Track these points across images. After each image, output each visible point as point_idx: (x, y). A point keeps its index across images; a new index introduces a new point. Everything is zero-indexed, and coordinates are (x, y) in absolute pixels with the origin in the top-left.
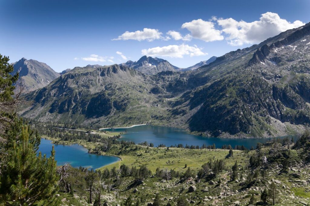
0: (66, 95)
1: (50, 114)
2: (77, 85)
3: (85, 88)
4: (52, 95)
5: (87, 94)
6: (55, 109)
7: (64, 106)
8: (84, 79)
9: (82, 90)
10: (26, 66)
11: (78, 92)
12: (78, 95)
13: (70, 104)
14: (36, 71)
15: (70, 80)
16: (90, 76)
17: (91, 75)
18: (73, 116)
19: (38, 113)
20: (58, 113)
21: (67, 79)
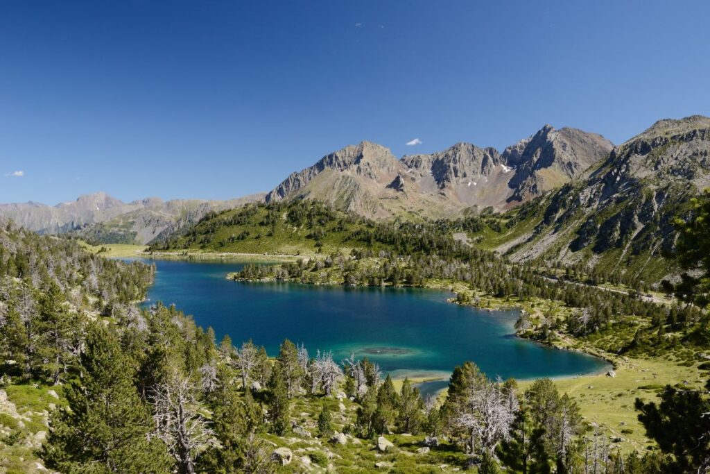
0: (619, 201)
1: (570, 253)
2: (654, 172)
3: (680, 177)
4: (582, 202)
5: (683, 196)
6: (587, 241)
7: (609, 231)
8: (678, 152)
9: (669, 185)
10: (551, 144)
11: (656, 190)
12: (654, 200)
13: (627, 226)
14: (574, 156)
15: (637, 159)
16: (700, 140)
17: (702, 139)
18: (632, 261)
19: (540, 252)
20: (591, 253)
21: (628, 156)
